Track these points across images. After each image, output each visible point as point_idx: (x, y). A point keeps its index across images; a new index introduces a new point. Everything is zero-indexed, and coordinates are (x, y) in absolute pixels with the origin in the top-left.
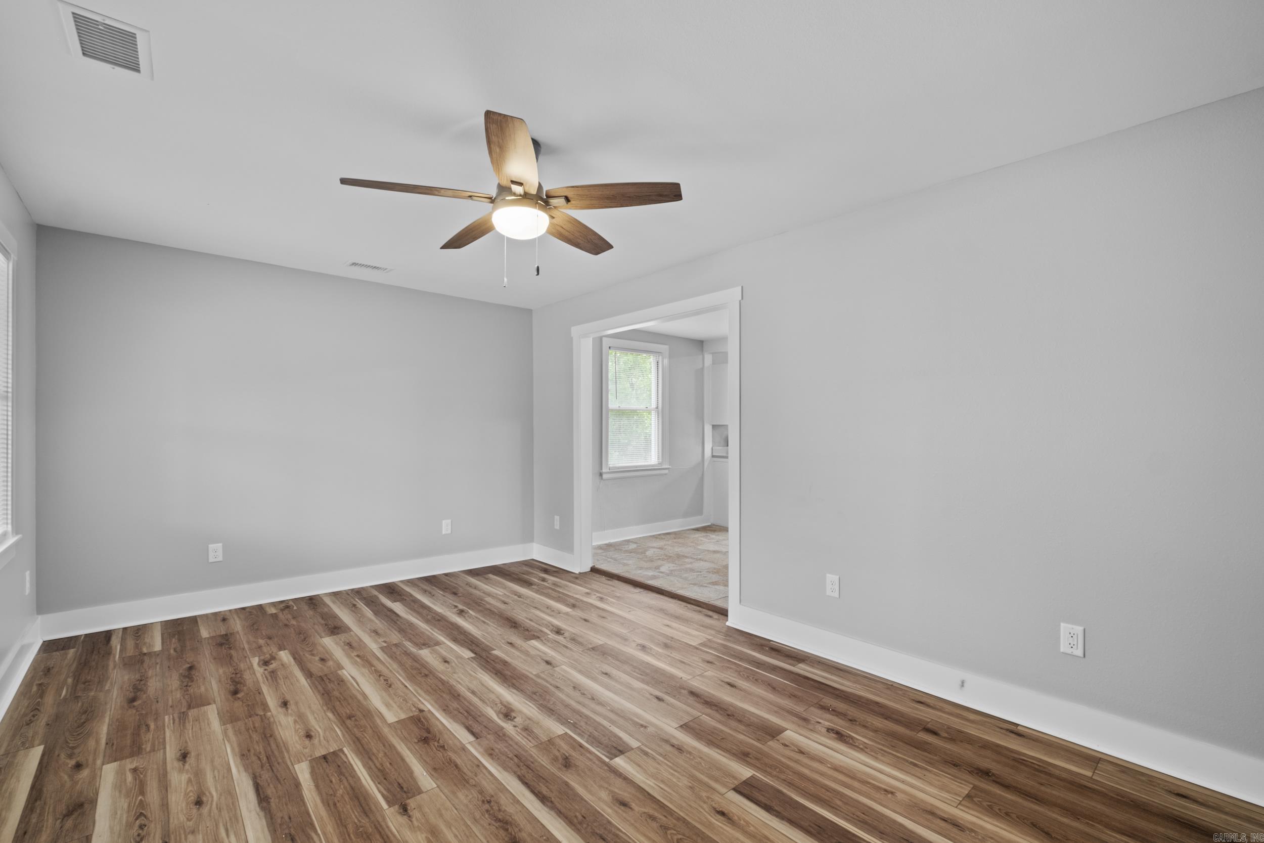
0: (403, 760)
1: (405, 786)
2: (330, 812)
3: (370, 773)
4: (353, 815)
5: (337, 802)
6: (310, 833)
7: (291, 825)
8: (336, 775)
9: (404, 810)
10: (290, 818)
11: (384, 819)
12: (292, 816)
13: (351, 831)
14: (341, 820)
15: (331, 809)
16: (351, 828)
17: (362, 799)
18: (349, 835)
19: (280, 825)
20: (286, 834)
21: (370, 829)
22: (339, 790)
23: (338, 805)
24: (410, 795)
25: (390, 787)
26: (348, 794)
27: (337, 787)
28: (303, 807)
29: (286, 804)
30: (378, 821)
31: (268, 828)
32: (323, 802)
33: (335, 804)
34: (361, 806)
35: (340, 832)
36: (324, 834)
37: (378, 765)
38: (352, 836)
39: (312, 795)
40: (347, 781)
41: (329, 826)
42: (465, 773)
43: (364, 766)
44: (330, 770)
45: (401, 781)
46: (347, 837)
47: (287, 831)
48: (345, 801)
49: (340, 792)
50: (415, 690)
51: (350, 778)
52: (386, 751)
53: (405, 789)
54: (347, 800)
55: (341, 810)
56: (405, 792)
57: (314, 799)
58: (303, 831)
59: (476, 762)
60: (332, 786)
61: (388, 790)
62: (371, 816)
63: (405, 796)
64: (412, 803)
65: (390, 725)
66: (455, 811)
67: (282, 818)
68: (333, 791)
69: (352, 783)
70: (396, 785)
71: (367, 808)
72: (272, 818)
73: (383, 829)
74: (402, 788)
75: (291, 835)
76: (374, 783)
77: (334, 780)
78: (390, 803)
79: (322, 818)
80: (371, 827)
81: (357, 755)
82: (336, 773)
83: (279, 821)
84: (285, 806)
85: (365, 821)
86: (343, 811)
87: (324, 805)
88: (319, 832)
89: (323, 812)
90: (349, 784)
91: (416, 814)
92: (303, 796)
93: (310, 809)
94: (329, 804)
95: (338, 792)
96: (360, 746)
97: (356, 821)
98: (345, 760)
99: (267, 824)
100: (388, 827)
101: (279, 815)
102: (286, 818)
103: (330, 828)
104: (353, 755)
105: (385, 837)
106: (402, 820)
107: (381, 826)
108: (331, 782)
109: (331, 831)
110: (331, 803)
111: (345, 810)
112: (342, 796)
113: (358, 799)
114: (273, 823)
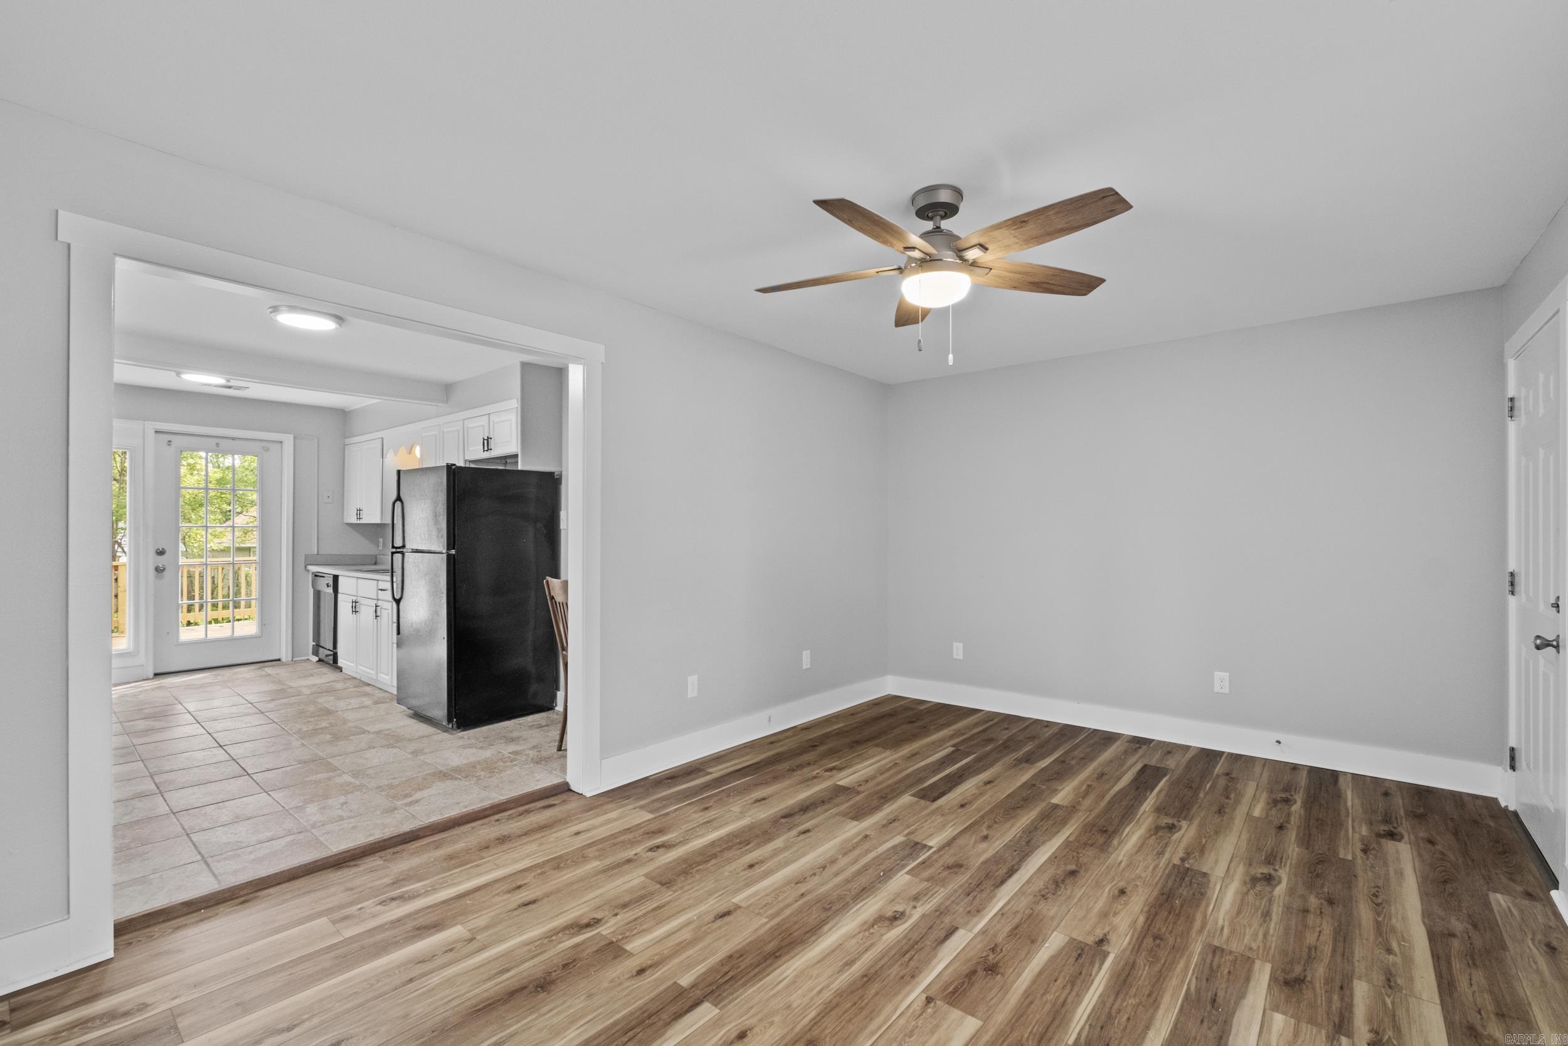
0: (1040, 973)
1: (1075, 954)
2: (1161, 993)
3: (1085, 991)
4: (1144, 974)
5: (1145, 996)
6: (1194, 993)
7: (1206, 1014)
8: (1116, 1022)
9: (1101, 942)
10: (1202, 1021)
11: (1125, 950)
12: (1199, 1021)
13: (1159, 965)
14: (1158, 979)
15: (1158, 995)
16: (1157, 968)
17: (1122, 978)
18: (1164, 964)
19: (1216, 1023)
20: (1217, 1010)
21: (1144, 954)
22: (1131, 1004)
23: (1147, 992)
24: (1083, 946)
25: (1087, 964)
26: (1127, 993)
27: (1129, 1009)
28: (1181, 1020)
29: (1195, 1039)
30: (1132, 952)
31: (1230, 1031)
32: (1158, 1008)
33: (1149, 995)
34: (1129, 974)
35: (1169, 972)
36: (1183, 982)
37: (1067, 990)
38: (1162, 962)
39: (1161, 1024)
40: (1113, 1004)
41: (1173, 984)
42: (1022, 919)
43: (1079, 1003)
44: (1115, 1032)
45: (1072, 960)
46: (1166, 965)
47: (1214, 1012)
48: (1137, 989)
49: (1132, 1001)
50: (873, 1033)
51: (1108, 1005)
52: (1039, 995)
53: (1079, 952)
54: (1134, 990)
55: (1149, 986)
56: (1082, 950)
57: (1163, 1018)
58: (1199, 1000)
59: (999, 916)
60: (1133, 1014)
61: (1092, 963)
62: (1131, 961)
63: (1086, 949)
64: (1090, 940)
65: (986, 1021)
66: (1072, 910)
67: (1210, 1029)
68: (1137, 1008)
69: (1112, 999)
70: (1081, 961)
71: (1127, 968)
72: (1221, 1038)
73: (1135, 945)
74: (1080, 955)
75: (1213, 1006)
76: (1093, 981)
77: (1124, 1019)
78: (1105, 955)
79: (1172, 996)
80: (1141, 954)
81: (1070, 1020)
82: (1114, 1023)
83: (1215, 1028)
84: (1198, 1038)
85: (1141, 961)
86: (1149, 984)
87: (1159, 1004)
88: (1185, 987)
89: (1166, 999)
90: (1115, 1001)
91: (1099, 933)
92: (1171, 1031)
93: (1176, 1012)
94: (1155, 1001)
95: (1134, 1003)
96: (1051, 1029)
97: (1147, 968)
98: (1087, 1027)
99: (1229, 1035)
100: (1129, 943)
101: (1210, 1035)
102: (1205, 1024)
103: (1174, 982)
104: (1073, 1025)
105: (1140, 940)
106: (1113, 938)
107: (1133, 948)
108: (1129, 1019)
109: (1174, 979)
110: (1151, 1000)
111: (1146, 983)
112: (1135, 996)
113: (1125, 980)
114: (1223, 1032)
